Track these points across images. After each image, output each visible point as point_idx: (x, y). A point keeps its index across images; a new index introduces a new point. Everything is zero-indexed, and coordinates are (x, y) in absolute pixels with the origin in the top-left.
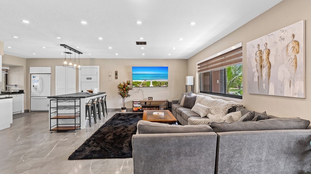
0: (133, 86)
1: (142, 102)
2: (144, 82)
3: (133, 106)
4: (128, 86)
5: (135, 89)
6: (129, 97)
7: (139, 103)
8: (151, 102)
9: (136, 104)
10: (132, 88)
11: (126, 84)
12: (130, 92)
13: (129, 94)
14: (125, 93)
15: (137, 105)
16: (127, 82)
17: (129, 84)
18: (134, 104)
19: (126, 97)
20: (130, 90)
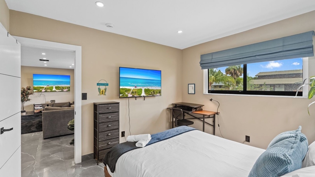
0: (35, 91)
1: (44, 104)
2: (47, 87)
3: (34, 109)
4: (29, 91)
5: (36, 94)
6: (29, 101)
7: (41, 105)
8: (53, 104)
9: (38, 106)
10: (33, 93)
11: (26, 89)
12: (30, 97)
13: (29, 98)
14: (25, 97)
15: (39, 108)
16: (27, 88)
17: (29, 89)
18: (35, 107)
19: (26, 101)
20: (30, 94)
